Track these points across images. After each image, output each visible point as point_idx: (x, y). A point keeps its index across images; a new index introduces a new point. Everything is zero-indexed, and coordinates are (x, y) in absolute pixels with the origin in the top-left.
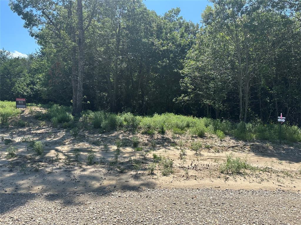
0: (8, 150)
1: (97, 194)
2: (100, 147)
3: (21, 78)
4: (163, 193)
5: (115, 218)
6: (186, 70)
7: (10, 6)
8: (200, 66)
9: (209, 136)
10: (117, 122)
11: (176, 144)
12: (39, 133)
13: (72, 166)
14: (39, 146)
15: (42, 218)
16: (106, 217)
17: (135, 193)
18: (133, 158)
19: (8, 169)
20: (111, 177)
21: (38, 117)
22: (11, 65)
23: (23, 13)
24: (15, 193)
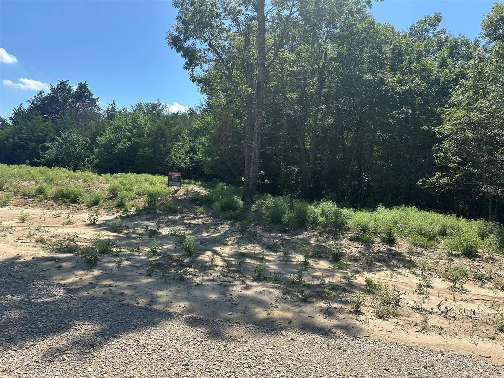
0: (149, 245)
1: (259, 329)
2: (278, 254)
3: (179, 142)
4: (370, 348)
5: (279, 371)
6: (447, 128)
7: (168, 40)
8: (476, 119)
9: (487, 255)
10: (309, 217)
11: (414, 264)
12: (193, 224)
13: (231, 279)
14: (190, 244)
15: (174, 350)
16: (265, 368)
17: (320, 339)
18: (327, 280)
19: (146, 272)
20: (286, 305)
21: (195, 201)
22: (166, 124)
23: (183, 48)
24: (149, 307)
